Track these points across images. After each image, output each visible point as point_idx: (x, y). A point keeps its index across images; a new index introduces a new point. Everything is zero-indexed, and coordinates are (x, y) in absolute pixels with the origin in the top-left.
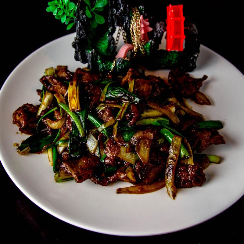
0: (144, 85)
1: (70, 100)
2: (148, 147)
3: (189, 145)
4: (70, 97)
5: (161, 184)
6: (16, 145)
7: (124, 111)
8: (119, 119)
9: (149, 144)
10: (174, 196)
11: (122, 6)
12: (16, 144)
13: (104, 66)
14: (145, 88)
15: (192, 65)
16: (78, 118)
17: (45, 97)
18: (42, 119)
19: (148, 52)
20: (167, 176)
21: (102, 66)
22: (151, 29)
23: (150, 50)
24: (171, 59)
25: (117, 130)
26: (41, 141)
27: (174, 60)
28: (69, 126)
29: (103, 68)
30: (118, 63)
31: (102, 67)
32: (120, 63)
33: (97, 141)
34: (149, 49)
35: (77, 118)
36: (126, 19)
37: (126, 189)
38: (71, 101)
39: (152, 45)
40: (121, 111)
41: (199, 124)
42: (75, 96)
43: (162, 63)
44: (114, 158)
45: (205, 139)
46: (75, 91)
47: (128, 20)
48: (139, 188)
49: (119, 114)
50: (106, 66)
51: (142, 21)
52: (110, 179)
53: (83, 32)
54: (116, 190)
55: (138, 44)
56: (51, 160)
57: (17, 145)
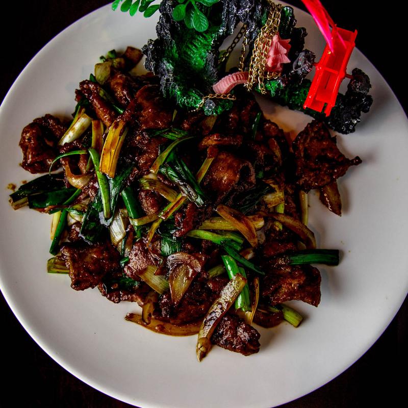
0: (227, 171)
1: (103, 154)
2: (188, 278)
3: (257, 290)
4: (106, 148)
6: (11, 186)
7: (175, 209)
8: (164, 218)
9: (192, 276)
10: (203, 355)
11: (248, 6)
12: (12, 184)
13: (184, 102)
14: (225, 178)
16: (107, 188)
17: (79, 119)
18: (61, 160)
19: (273, 92)
20: (205, 325)
21: (182, 100)
22: (286, 60)
25: (155, 234)
26: (49, 193)
28: (91, 193)
30: (207, 107)
31: (181, 102)
33: (125, 232)
35: (105, 186)
36: (252, 27)
38: (104, 156)
40: (171, 205)
41: (292, 258)
42: (113, 151)
44: (137, 271)
45: (290, 287)
46: (115, 143)
48: (158, 326)
49: (166, 209)
51: (274, 44)
52: (122, 297)
53: (166, 33)
55: (257, 78)
56: (54, 229)
57: (14, 187)
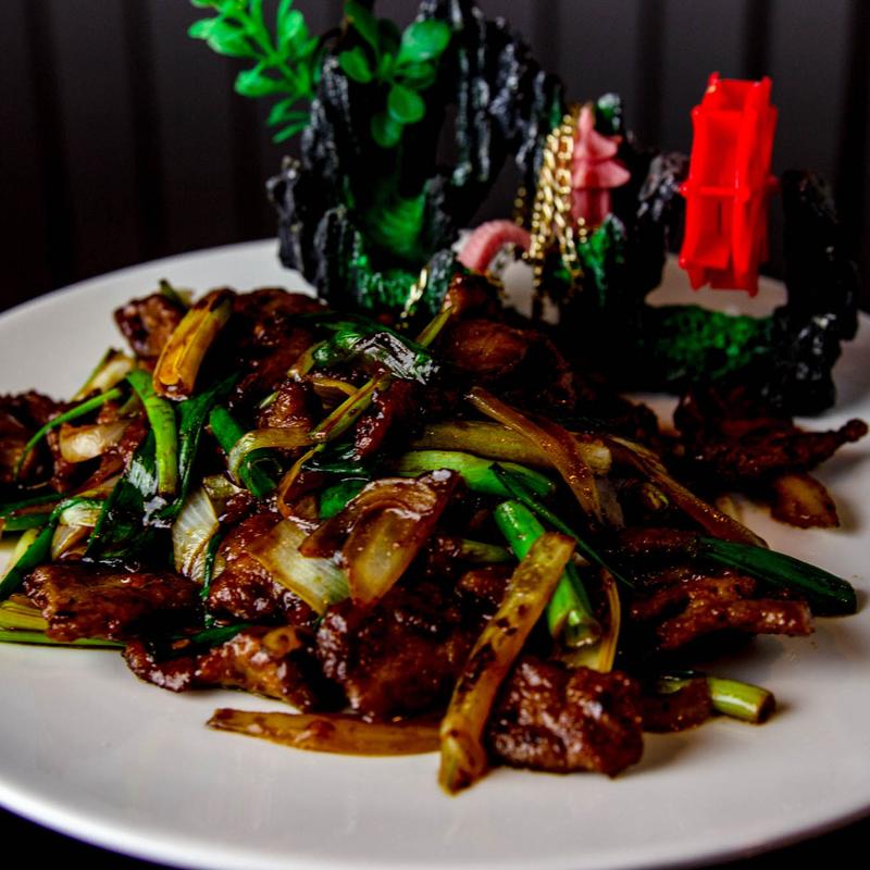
3: (613, 594)
5: (424, 733)
7: (355, 405)
8: (325, 433)
15: (809, 375)
16: (170, 420)
19: (599, 272)
21: (370, 281)
22: (620, 175)
23: (607, 266)
24: (720, 341)
27: (733, 351)
29: (374, 293)
30: (436, 272)
32: (442, 275)
33: (215, 520)
34: (601, 259)
37: (255, 715)
38: (168, 356)
39: (617, 237)
43: (679, 357)
46: (199, 324)
47: (536, 139)
48: (312, 724)
49: (333, 415)
50: (385, 289)
53: (327, 150)
54: (210, 714)
